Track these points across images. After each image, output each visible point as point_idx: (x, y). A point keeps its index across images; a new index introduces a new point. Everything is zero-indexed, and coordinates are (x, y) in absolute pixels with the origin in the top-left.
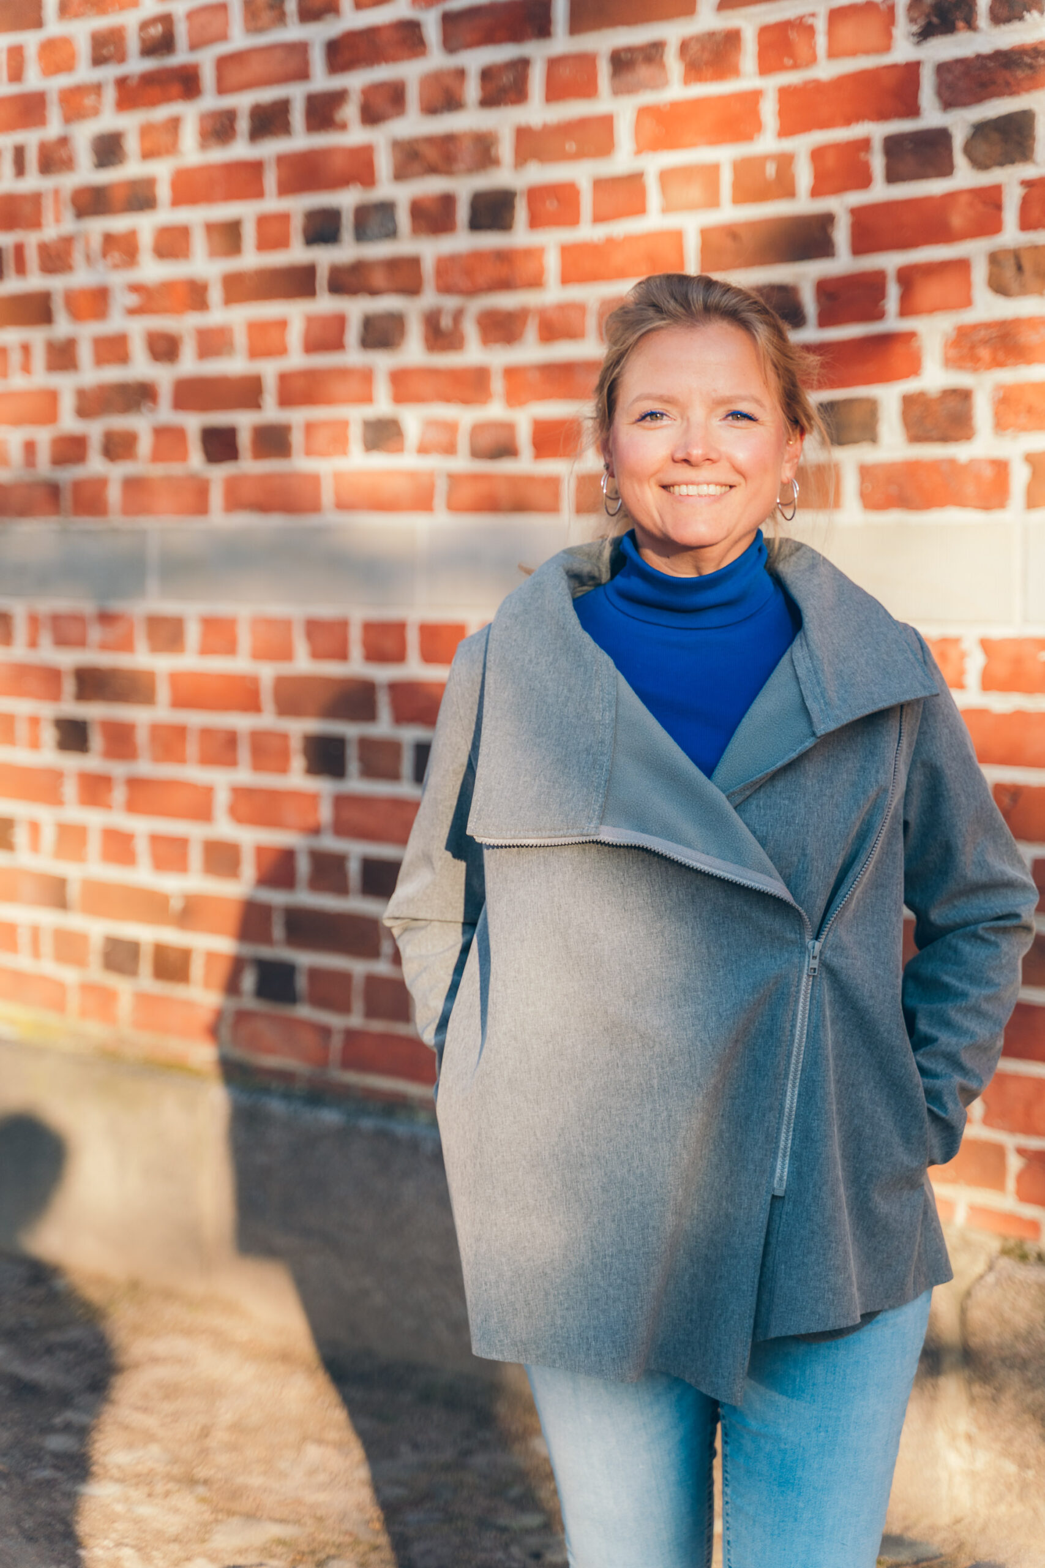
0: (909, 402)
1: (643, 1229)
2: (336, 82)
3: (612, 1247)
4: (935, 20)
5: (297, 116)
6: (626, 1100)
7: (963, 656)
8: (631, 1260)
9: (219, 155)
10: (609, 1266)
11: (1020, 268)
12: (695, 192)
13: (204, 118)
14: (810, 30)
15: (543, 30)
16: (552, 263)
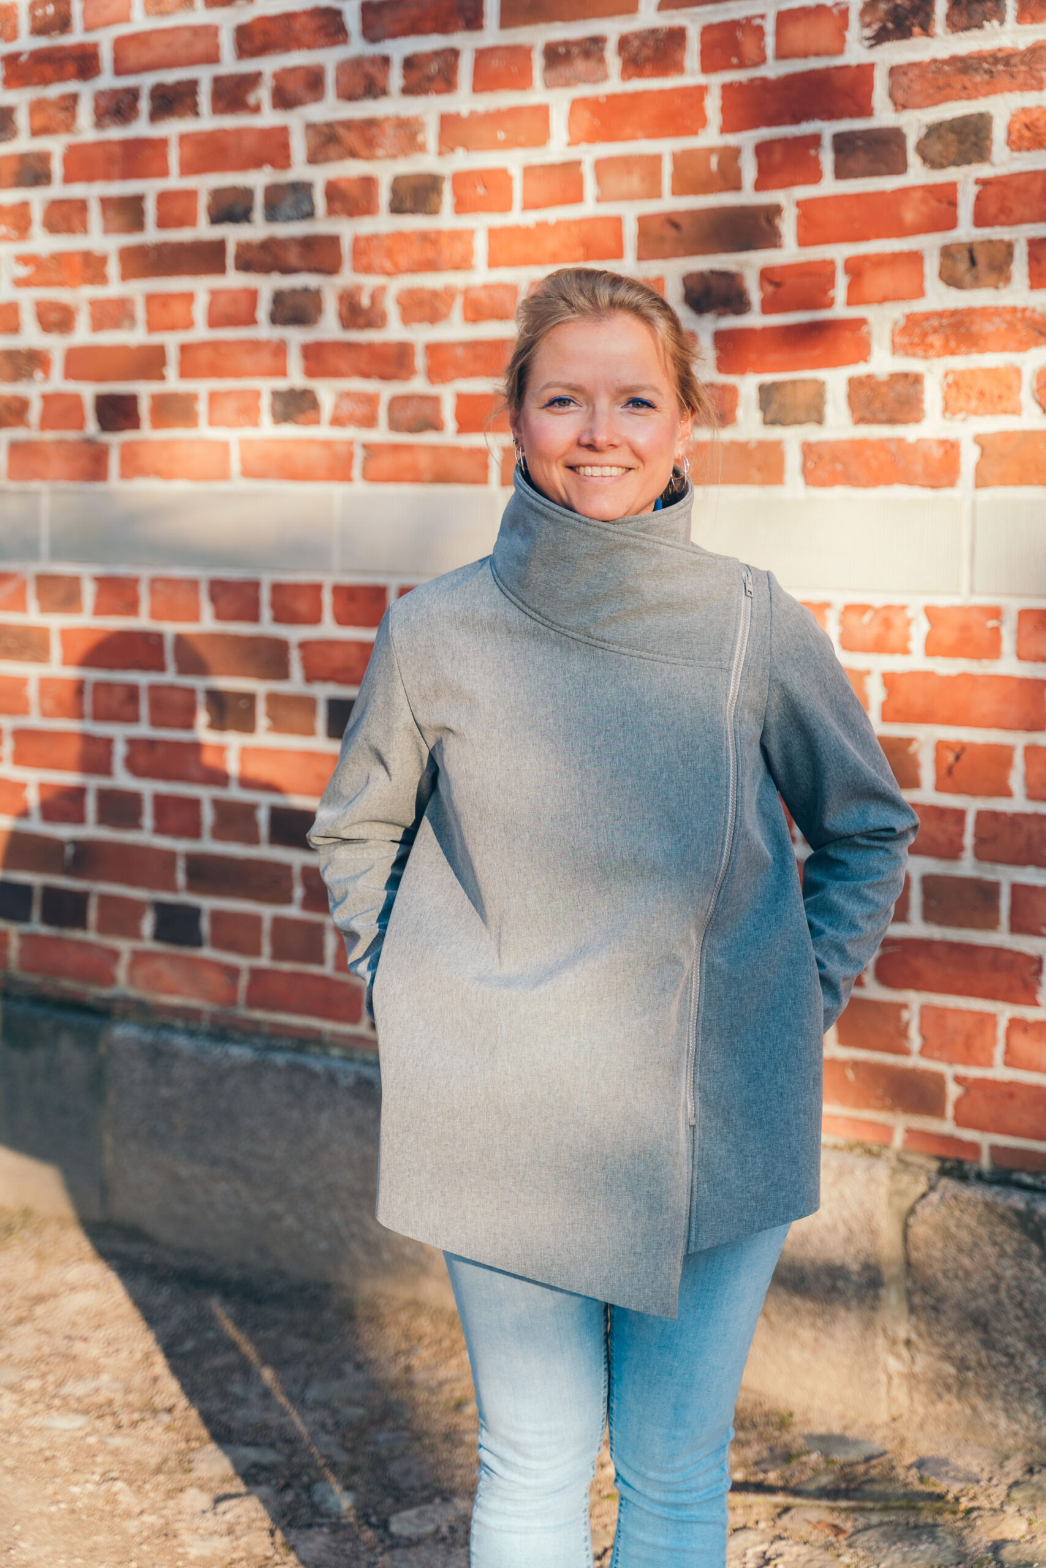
0: (856, 385)
1: (558, 1145)
2: (249, 66)
3: (526, 1158)
4: (890, 25)
5: (204, 98)
6: (553, 1030)
7: (908, 623)
8: (544, 1172)
9: (116, 133)
10: (521, 1174)
11: (973, 262)
12: (635, 182)
13: (99, 96)
14: (760, 31)
15: (474, 21)
16: (481, 246)
